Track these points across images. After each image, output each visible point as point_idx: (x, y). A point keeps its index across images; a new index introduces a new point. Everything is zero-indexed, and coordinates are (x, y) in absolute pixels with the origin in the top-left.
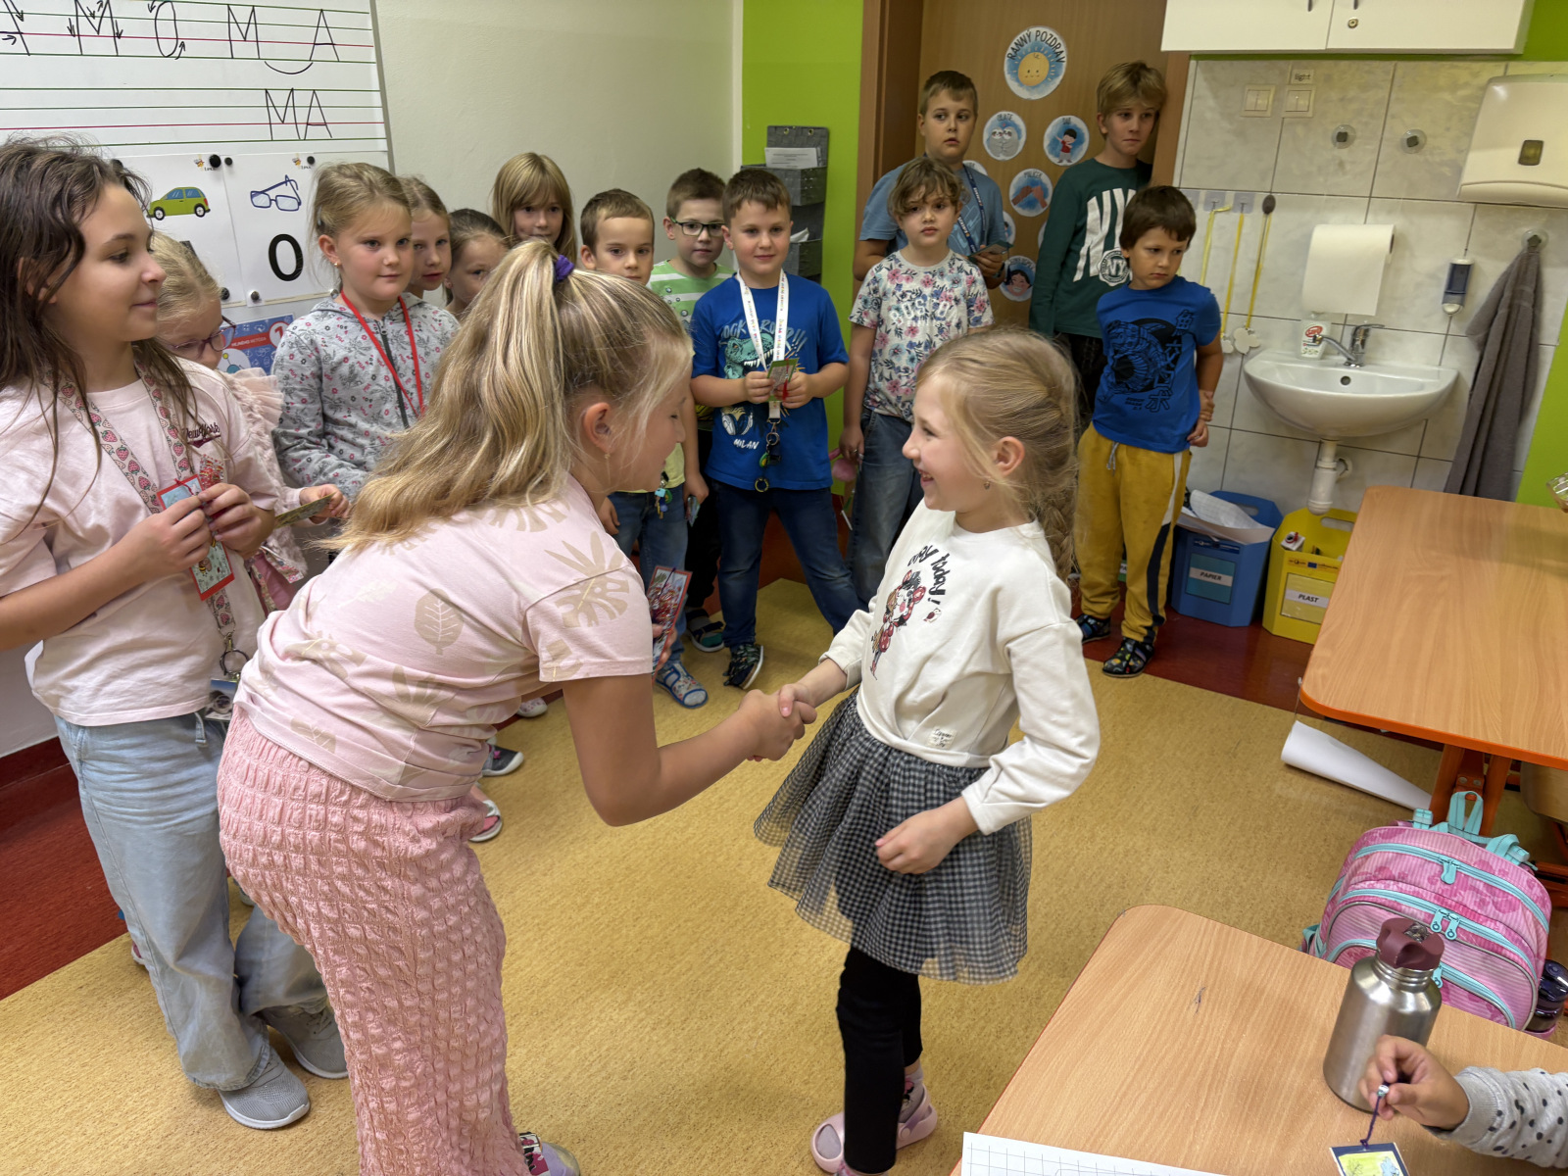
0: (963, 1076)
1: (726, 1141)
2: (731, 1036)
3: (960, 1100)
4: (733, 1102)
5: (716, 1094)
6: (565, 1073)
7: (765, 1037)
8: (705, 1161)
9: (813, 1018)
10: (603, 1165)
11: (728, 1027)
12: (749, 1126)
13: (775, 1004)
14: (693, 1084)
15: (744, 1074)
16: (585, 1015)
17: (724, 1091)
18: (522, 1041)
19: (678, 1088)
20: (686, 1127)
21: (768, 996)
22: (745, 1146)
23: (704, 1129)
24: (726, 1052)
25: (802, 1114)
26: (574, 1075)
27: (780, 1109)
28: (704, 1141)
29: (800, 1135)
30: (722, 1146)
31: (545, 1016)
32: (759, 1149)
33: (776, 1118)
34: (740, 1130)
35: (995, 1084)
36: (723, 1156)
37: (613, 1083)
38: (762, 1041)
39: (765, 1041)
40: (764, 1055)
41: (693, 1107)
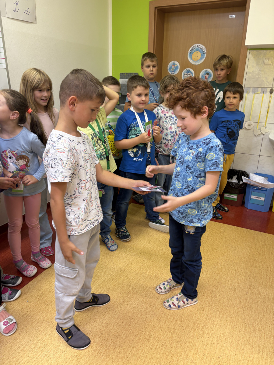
0: (174, 318)
1: (108, 347)
2: (106, 313)
3: (174, 326)
4: (109, 334)
5: (104, 332)
7: (117, 312)
8: (102, 354)
9: (130, 305)
10: (71, 359)
11: (105, 310)
12: (114, 341)
13: (118, 302)
14: (97, 329)
15: (111, 325)
17: (106, 331)
18: (44, 321)
19: (92, 331)
20: (95, 344)
21: (116, 300)
22: (114, 348)
23: (101, 344)
24: (105, 318)
25: (129, 335)
27: (123, 335)
28: (101, 348)
29: (130, 342)
30: (107, 348)
31: (51, 312)
32: (118, 348)
33: (122, 338)
34: (111, 343)
35: (183, 320)
36: (107, 352)
38: (116, 313)
39: (117, 313)
40: (117, 318)
41: (97, 337)
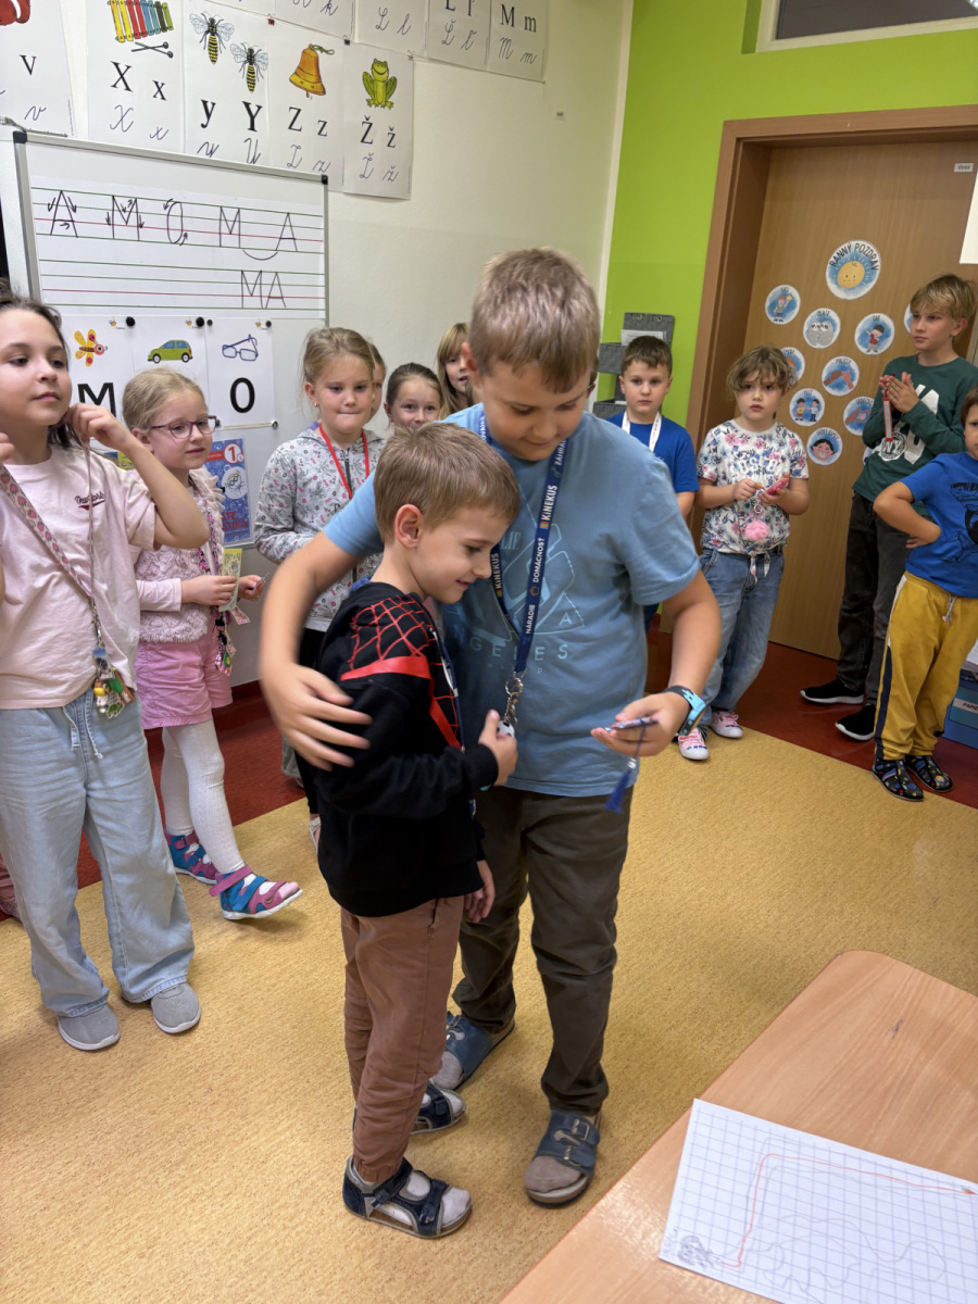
6: (86, 1240)
16: (133, 1173)
26: (94, 1243)
37: (128, 1259)
